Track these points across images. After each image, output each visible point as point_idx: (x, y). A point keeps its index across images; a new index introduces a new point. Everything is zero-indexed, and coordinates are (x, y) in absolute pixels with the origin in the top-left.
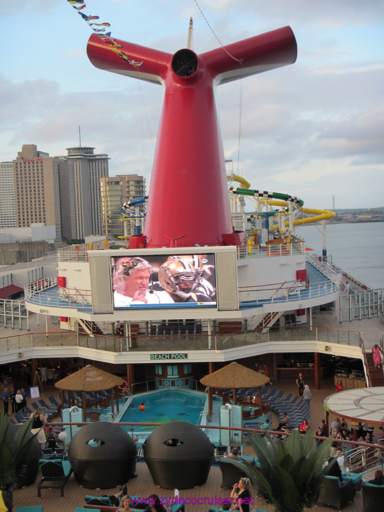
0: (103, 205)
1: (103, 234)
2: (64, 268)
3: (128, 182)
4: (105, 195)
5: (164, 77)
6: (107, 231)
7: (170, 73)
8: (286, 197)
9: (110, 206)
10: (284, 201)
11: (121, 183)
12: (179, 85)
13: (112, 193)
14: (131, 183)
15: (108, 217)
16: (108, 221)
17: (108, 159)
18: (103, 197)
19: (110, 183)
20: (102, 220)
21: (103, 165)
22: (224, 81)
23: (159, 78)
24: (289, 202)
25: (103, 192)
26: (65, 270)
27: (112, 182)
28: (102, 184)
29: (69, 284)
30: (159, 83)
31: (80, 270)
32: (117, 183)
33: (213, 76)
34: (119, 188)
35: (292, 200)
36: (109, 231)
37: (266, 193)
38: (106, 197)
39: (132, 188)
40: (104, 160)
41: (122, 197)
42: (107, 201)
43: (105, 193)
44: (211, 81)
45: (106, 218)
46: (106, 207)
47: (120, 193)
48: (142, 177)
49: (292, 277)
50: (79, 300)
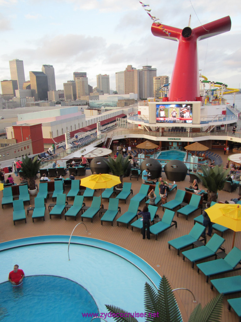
1: (153, 97)
5: (179, 38)
7: (181, 37)
8: (221, 84)
9: (156, 87)
10: (220, 85)
11: (161, 79)
12: (184, 41)
13: (157, 82)
14: (164, 79)
15: (155, 91)
17: (156, 70)
19: (157, 79)
20: (153, 92)
21: (155, 72)
22: (201, 39)
23: (177, 39)
25: (154, 82)
26: (140, 109)
28: (154, 79)
29: (142, 114)
30: (176, 41)
31: (145, 109)
32: (159, 79)
33: (197, 37)
34: (160, 80)
35: (223, 85)
36: (155, 96)
37: (213, 82)
38: (155, 84)
39: (164, 81)
40: (155, 70)
41: (161, 84)
42: (155, 85)
44: (196, 39)
47: (160, 82)
48: (168, 77)
49: (221, 113)
50: (145, 119)
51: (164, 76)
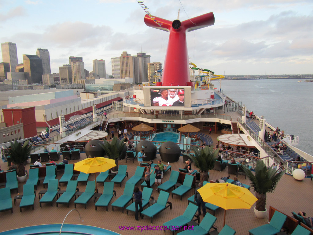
0: (148, 72)
2: (135, 92)
5: (169, 29)
6: (149, 81)
7: (171, 28)
8: (208, 71)
9: (151, 72)
11: (154, 65)
12: (174, 32)
13: (151, 68)
14: (157, 65)
15: (150, 76)
20: (148, 77)
21: (149, 59)
22: (190, 31)
23: (168, 30)
24: (209, 72)
26: (136, 93)
29: (137, 97)
30: (168, 31)
31: (140, 93)
32: (153, 65)
33: (186, 29)
35: (211, 72)
37: (202, 69)
40: (149, 57)
43: (149, 68)
44: (185, 31)
47: (154, 68)
48: (161, 63)
49: (209, 97)
50: (140, 102)
51: (157, 63)
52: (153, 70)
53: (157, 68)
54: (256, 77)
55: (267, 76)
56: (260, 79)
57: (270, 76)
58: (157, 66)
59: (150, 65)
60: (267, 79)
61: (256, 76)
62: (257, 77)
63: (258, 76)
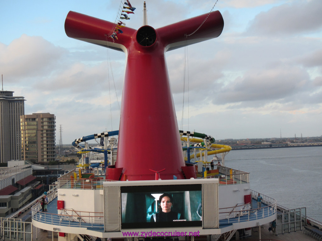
0: (22, 136)
1: (21, 159)
2: (63, 193)
3: (42, 119)
4: (24, 128)
5: (127, 47)
6: (24, 157)
7: (132, 43)
8: (203, 136)
9: (28, 137)
11: (37, 120)
12: (139, 52)
13: (29, 127)
14: (45, 120)
15: (26, 145)
16: (26, 149)
17: (24, 100)
18: (22, 130)
19: (28, 120)
20: (21, 148)
21: (20, 105)
22: (170, 49)
23: (124, 47)
25: (22, 126)
26: (64, 195)
27: (29, 119)
28: (21, 120)
29: (67, 206)
32: (34, 119)
33: (164, 46)
34: (35, 123)
36: (26, 157)
38: (24, 130)
39: (45, 123)
40: (21, 101)
41: (37, 130)
42: (26, 133)
43: (23, 127)
44: (163, 49)
45: (24, 146)
46: (24, 138)
47: (35, 127)
48: (53, 115)
51: (43, 114)
52: (35, 131)
53: (43, 126)
54: (262, 143)
55: (284, 140)
56: (270, 147)
57: (292, 140)
58: (43, 122)
59: (27, 119)
60: (287, 146)
61: (263, 141)
62: (265, 143)
63: (267, 140)
